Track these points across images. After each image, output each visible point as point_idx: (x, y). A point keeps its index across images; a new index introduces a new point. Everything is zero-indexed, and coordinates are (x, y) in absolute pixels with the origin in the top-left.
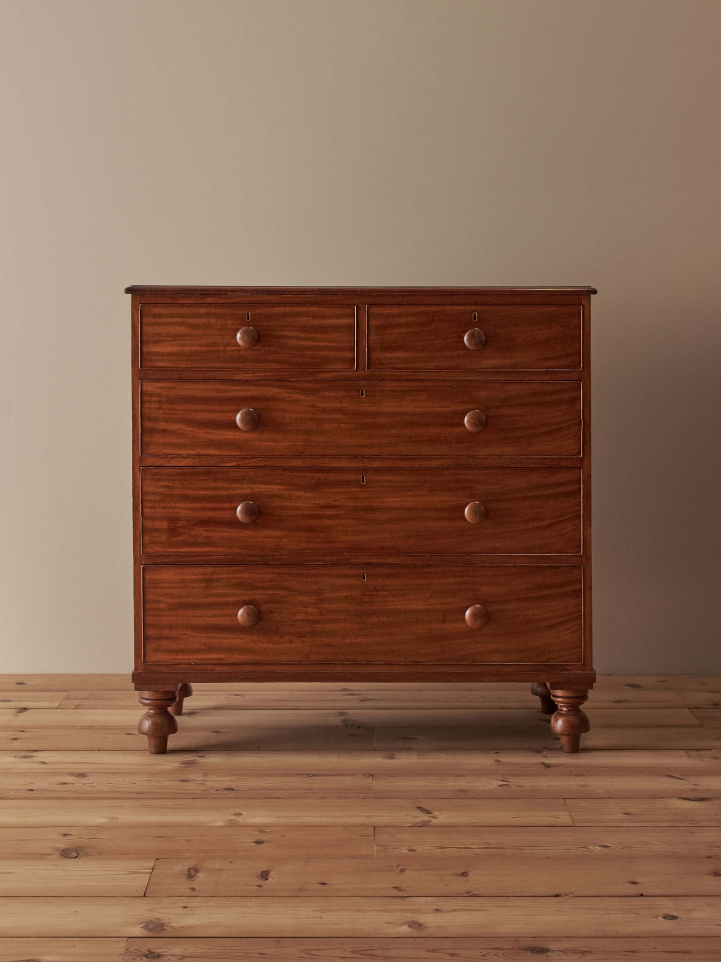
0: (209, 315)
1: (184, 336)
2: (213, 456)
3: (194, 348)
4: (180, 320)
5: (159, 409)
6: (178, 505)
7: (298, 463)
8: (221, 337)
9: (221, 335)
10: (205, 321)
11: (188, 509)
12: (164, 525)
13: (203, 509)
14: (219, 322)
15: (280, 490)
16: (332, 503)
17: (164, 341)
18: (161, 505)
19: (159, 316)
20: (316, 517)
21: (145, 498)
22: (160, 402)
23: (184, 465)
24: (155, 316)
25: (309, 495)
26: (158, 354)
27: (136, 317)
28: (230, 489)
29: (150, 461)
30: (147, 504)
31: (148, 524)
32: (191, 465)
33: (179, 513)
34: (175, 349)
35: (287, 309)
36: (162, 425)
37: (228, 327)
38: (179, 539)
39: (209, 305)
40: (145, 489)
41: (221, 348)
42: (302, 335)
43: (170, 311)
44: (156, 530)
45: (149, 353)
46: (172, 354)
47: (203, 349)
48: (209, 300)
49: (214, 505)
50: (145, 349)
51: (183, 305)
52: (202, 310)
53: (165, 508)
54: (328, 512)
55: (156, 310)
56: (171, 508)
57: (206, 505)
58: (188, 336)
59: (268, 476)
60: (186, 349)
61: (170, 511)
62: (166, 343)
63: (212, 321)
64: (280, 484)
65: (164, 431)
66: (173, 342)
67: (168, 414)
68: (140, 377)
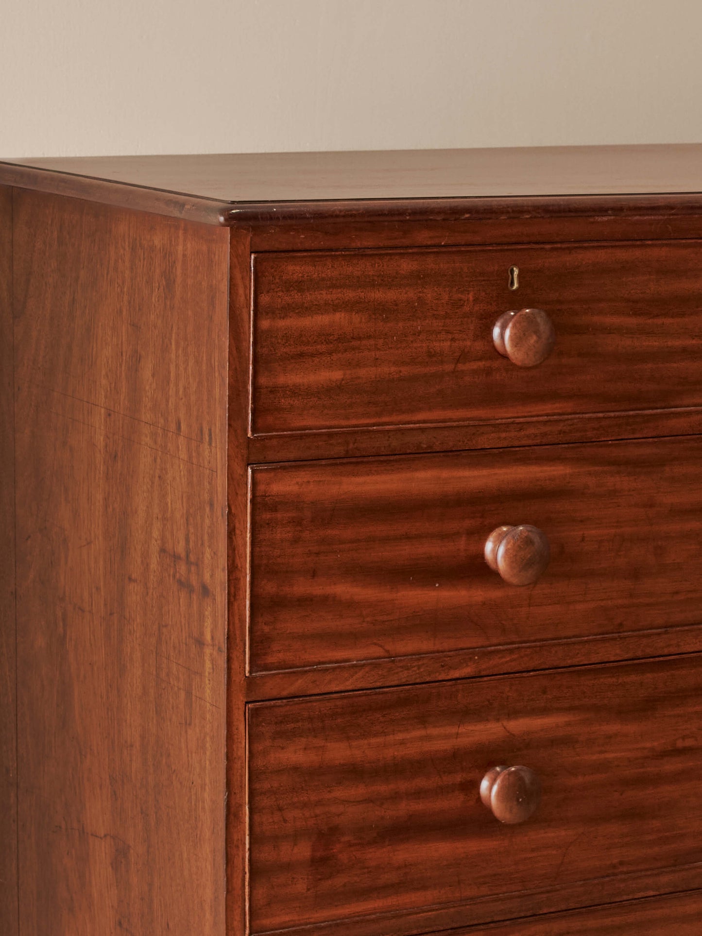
0: (420, 278)
1: (360, 339)
2: (418, 655)
3: (387, 370)
4: (350, 295)
5: (296, 541)
6: (339, 793)
7: (612, 652)
8: (450, 336)
9: (448, 332)
10: (411, 294)
11: (359, 802)
12: (303, 851)
13: (395, 797)
14: (446, 297)
15: (568, 724)
16: (680, 744)
17: (312, 355)
18: (295, 800)
19: (299, 285)
20: (641, 781)
21: (257, 786)
22: (297, 522)
23: (350, 688)
24: (290, 286)
25: (632, 728)
26: (295, 391)
27: (241, 291)
28: (457, 735)
29: (273, 686)
30: (265, 802)
31: (267, 854)
32: (371, 686)
33: (339, 815)
34: (337, 375)
35: (602, 256)
36: (301, 587)
37: (466, 309)
38: (339, 881)
39: (423, 250)
40: (260, 762)
41: (449, 367)
42: (632, 321)
43: (330, 270)
44: (288, 867)
45: (273, 390)
46: (330, 390)
47: (406, 371)
48: (423, 237)
49: (421, 782)
50: (263, 381)
51: (361, 254)
52: (406, 266)
53: (305, 805)
54: (671, 766)
55: (294, 270)
56: (319, 803)
57: (403, 786)
58: (369, 337)
59: (544, 692)
60: (366, 373)
61: (318, 811)
62: (316, 360)
63: (429, 294)
64: (570, 709)
65: (305, 602)
66: (335, 357)
67: (318, 554)
68: (248, 458)
